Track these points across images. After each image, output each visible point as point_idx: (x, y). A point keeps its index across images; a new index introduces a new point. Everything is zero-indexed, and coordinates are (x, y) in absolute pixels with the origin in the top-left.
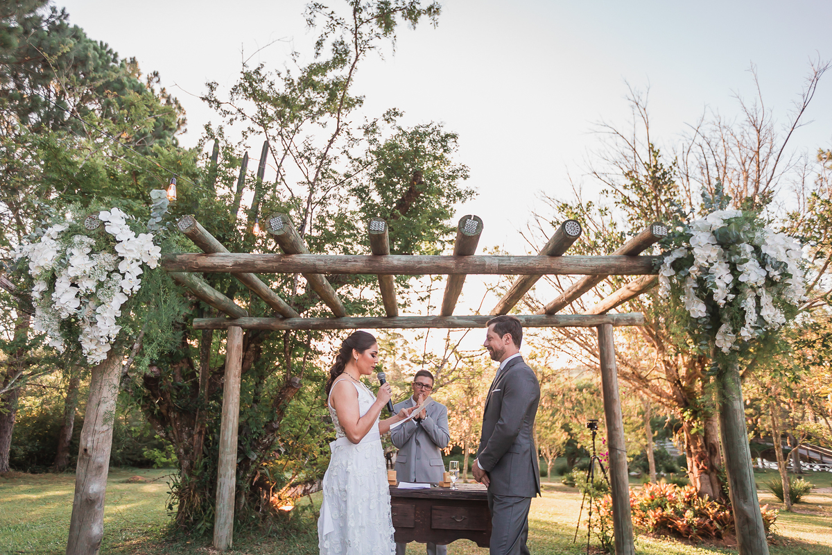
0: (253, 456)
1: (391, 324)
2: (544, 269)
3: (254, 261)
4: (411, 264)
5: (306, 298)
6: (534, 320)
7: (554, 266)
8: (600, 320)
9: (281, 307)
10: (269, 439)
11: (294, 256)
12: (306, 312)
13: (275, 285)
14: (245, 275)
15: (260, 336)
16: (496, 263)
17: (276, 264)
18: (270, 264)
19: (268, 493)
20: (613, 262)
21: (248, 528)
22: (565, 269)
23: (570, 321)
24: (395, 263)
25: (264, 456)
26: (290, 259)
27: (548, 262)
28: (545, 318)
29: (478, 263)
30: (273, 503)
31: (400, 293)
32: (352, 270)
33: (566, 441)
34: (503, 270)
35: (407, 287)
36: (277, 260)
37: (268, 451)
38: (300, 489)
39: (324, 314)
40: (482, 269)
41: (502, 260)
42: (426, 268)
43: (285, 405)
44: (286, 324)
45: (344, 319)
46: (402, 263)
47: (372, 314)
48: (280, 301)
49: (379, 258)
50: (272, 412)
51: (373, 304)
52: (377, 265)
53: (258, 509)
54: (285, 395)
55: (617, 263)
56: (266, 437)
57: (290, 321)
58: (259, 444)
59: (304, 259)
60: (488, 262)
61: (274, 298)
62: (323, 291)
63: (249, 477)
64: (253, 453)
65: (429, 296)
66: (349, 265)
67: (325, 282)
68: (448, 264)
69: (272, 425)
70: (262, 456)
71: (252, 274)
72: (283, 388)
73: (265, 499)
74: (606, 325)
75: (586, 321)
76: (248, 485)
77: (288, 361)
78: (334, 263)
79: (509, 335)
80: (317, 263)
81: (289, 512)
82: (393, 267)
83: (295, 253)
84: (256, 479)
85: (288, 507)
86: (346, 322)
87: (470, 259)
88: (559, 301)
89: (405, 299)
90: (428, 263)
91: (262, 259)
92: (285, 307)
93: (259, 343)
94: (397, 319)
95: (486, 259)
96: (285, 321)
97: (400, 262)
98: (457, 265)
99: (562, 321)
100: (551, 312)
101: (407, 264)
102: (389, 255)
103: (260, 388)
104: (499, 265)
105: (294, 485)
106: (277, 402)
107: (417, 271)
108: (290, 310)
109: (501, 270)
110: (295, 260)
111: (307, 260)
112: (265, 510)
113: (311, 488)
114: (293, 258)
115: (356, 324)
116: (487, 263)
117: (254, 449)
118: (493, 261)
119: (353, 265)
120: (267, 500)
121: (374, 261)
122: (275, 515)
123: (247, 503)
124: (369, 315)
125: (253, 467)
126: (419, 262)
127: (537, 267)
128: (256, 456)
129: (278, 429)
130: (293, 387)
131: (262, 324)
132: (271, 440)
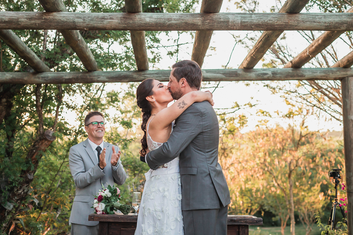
0: (9, 206)
1: (142, 78)
2: (282, 25)
3: (18, 19)
4: (162, 21)
5: (56, 53)
6: (281, 73)
7: (292, 22)
8: (344, 73)
9: (35, 61)
10: (24, 190)
11: (55, 14)
12: (56, 67)
13: (24, 39)
14: (5, 31)
15: (12, 90)
16: (238, 20)
17: (38, 22)
18: (33, 22)
20: (345, 19)
22: (302, 25)
23: (315, 74)
24: (148, 20)
25: (19, 206)
26: (51, 17)
27: (286, 19)
28: (291, 71)
29: (222, 20)
31: (150, 47)
32: (108, 26)
33: (326, 205)
34: (245, 26)
35: (158, 41)
36: (39, 18)
37: (23, 202)
39: (74, 68)
40: (226, 26)
41: (244, 17)
42: (176, 24)
43: (38, 158)
44: (39, 78)
45: (96, 73)
46: (153, 20)
47: (121, 68)
48: (34, 56)
49: (133, 16)
51: (123, 58)
52: (131, 22)
54: (39, 147)
55: (349, 20)
56: (21, 188)
57: (42, 75)
58: (14, 195)
59: (64, 17)
60: (231, 18)
61: (29, 53)
62: (78, 46)
63: (5, 227)
64: (9, 203)
65: (177, 50)
66: (106, 22)
67: (80, 37)
68: (195, 21)
69: (27, 177)
70: (17, 206)
71: (11, 31)
74: (350, 78)
75: (331, 74)
77: (40, 115)
78: (92, 20)
79: (184, 79)
80: (76, 20)
82: (146, 24)
83: (55, 11)
84: (11, 229)
86: (98, 76)
87: (215, 16)
88: (303, 55)
89: (154, 54)
90: (177, 20)
91: (25, 17)
92: (38, 62)
94: (148, 72)
95: (230, 16)
96: (38, 76)
97: (152, 19)
98: (203, 22)
99: (308, 74)
100: (297, 65)
101: (158, 21)
102: (142, 13)
104: (241, 22)
106: (31, 153)
107: (166, 27)
108: (43, 64)
109: (244, 27)
110: (56, 18)
111: (68, 18)
114: (54, 16)
115: (108, 78)
116: (231, 20)
117: (10, 200)
118: (236, 18)
119: (109, 22)
121: (129, 18)
124: (119, 70)
125: (9, 217)
126: (169, 20)
127: (276, 24)
128: (12, 206)
129: (32, 180)
130: (46, 139)
131: (15, 78)
132: (26, 191)
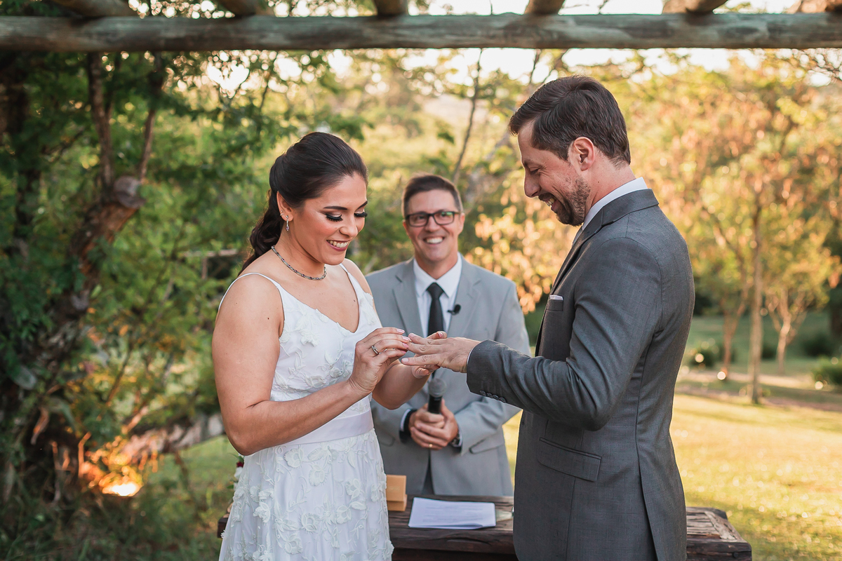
0: (27, 379)
1: (389, 38)
10: (64, 336)
19: (74, 455)
21: (28, 544)
25: (54, 375)
30: (87, 479)
38: (154, 442)
43: (100, 250)
44: (89, 35)
50: (67, 267)
53: (50, 497)
54: (99, 225)
56: (55, 332)
57: (100, 27)
58: (39, 349)
63: (21, 427)
64: (25, 370)
69: (70, 304)
70: (48, 376)
72: (94, 208)
73: (68, 472)
76: (17, 445)
81: (128, 500)
84: (38, 429)
85: (126, 488)
86: (260, 30)
93: (17, 81)
94: (406, 22)
96: (86, 28)
103: (30, 202)
105: (139, 431)
106: (79, 243)
112: (69, 497)
113: (182, 437)
115: (290, 37)
117: (28, 361)
120: (73, 471)
122: (96, 510)
123: (21, 485)
125: (29, 403)
128: (33, 379)
129: (83, 311)
130: (119, 204)
132: (69, 336)
